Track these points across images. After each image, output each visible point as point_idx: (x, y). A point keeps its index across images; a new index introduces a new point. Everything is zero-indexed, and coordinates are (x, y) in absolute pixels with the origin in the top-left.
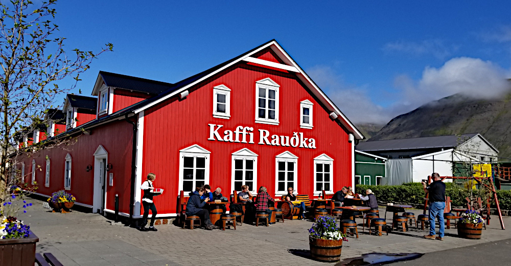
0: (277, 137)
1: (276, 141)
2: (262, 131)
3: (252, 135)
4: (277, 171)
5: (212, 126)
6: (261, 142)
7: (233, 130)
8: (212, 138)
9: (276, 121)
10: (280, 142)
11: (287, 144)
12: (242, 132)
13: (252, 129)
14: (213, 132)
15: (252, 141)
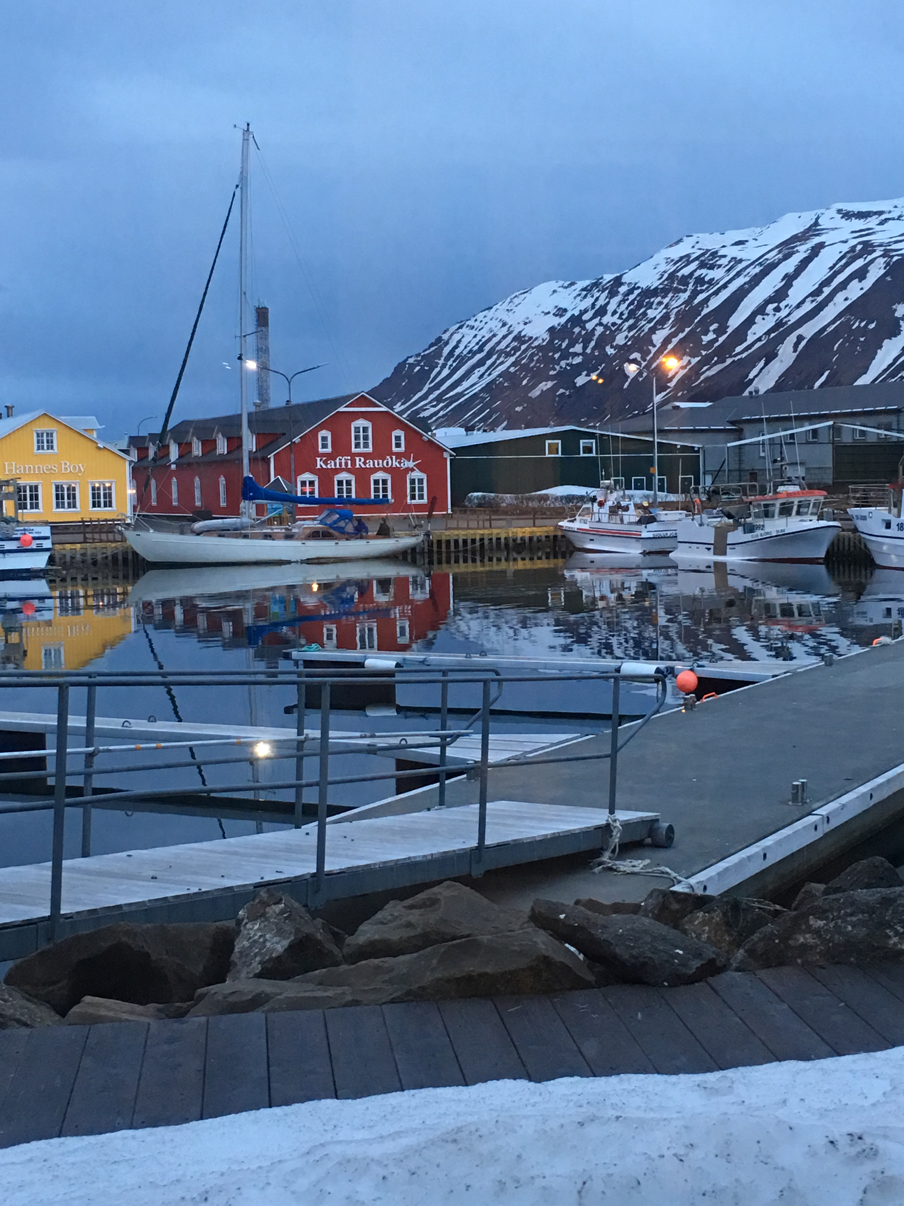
0: (371, 461)
1: (370, 464)
2: (357, 459)
3: (349, 462)
4: (372, 486)
5: (318, 459)
6: (358, 466)
7: (334, 459)
8: (319, 467)
9: (370, 449)
10: (374, 465)
11: (381, 466)
12: (342, 460)
13: (349, 458)
14: (319, 463)
15: (349, 466)
